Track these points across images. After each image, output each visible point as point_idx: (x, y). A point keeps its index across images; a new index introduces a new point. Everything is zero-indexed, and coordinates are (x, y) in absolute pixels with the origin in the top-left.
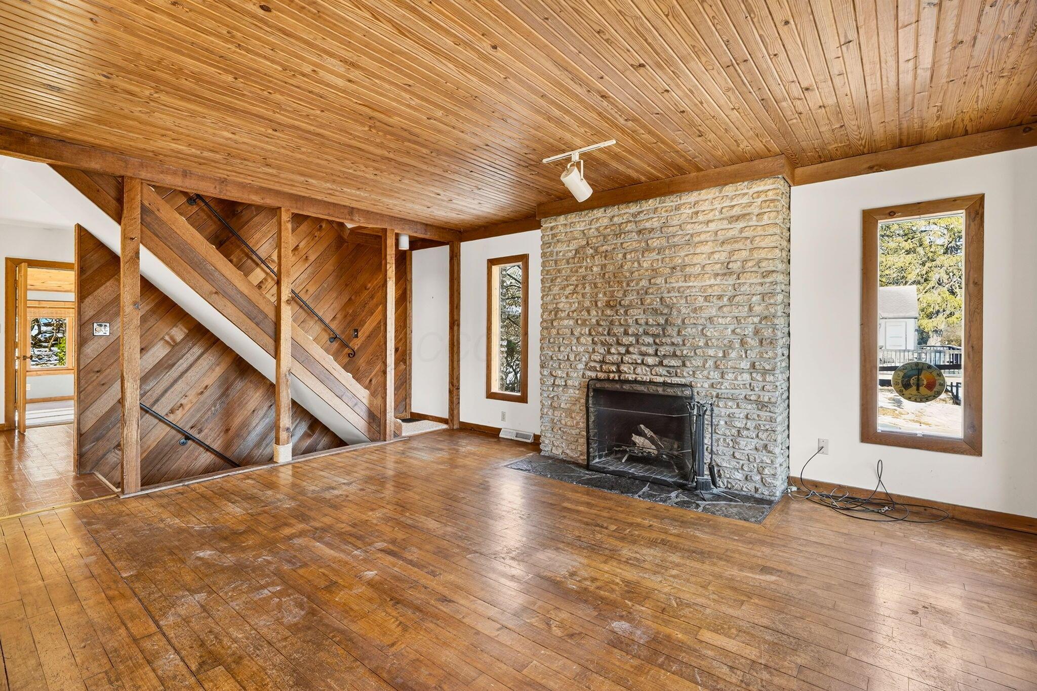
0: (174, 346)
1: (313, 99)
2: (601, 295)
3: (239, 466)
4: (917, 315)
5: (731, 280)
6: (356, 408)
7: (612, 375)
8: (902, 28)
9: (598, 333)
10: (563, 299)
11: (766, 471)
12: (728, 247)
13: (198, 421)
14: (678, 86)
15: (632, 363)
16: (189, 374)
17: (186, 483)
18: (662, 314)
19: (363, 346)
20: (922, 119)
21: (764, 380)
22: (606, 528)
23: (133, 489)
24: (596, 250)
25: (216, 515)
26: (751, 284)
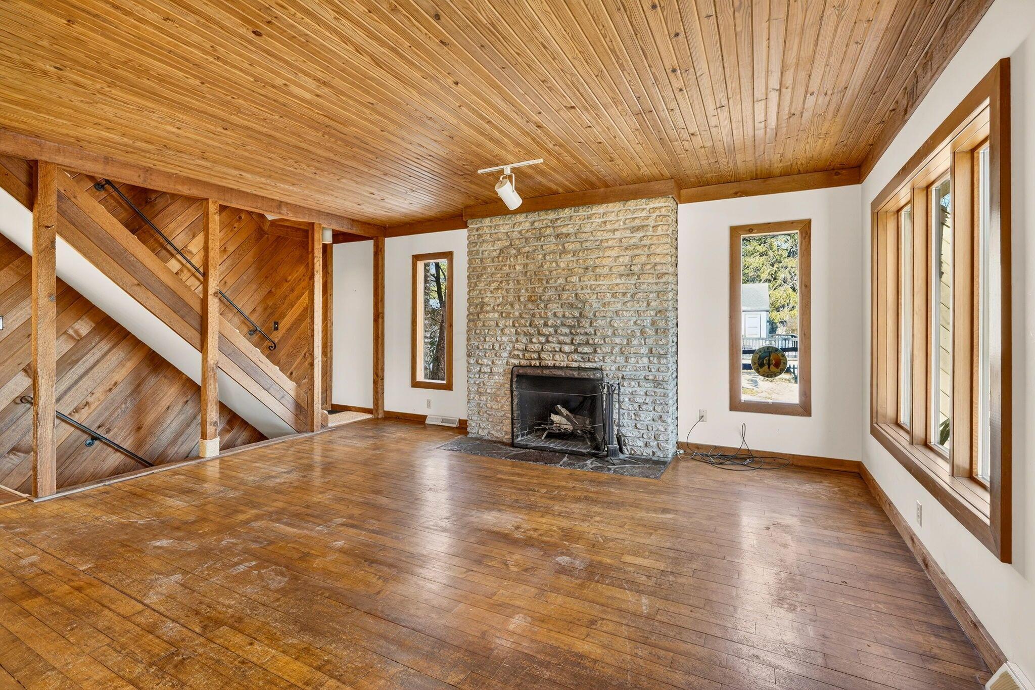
0: (79, 341)
1: (276, 107)
2: (523, 291)
3: (152, 466)
4: (768, 309)
5: (633, 280)
6: (283, 401)
7: (533, 363)
8: (757, 101)
9: (520, 325)
10: (489, 294)
11: (661, 438)
12: (630, 253)
13: (107, 419)
14: (598, 123)
15: (551, 351)
16: (95, 370)
17: (107, 483)
18: (577, 308)
19: (284, 338)
20: (770, 161)
21: (659, 363)
22: (538, 491)
23: (48, 492)
24: (519, 251)
25: (157, 509)
26: (649, 284)
